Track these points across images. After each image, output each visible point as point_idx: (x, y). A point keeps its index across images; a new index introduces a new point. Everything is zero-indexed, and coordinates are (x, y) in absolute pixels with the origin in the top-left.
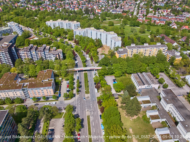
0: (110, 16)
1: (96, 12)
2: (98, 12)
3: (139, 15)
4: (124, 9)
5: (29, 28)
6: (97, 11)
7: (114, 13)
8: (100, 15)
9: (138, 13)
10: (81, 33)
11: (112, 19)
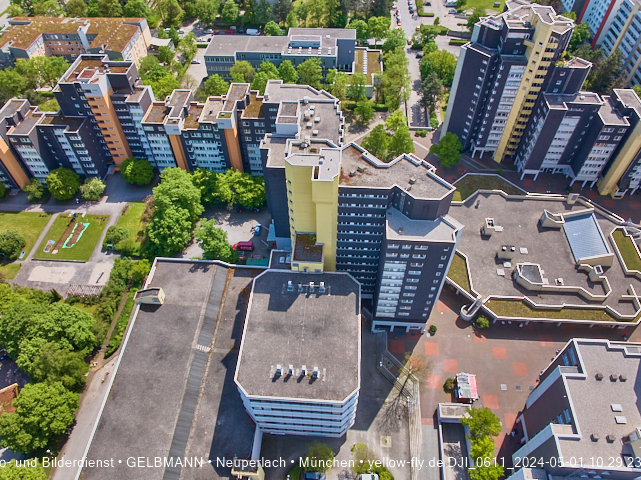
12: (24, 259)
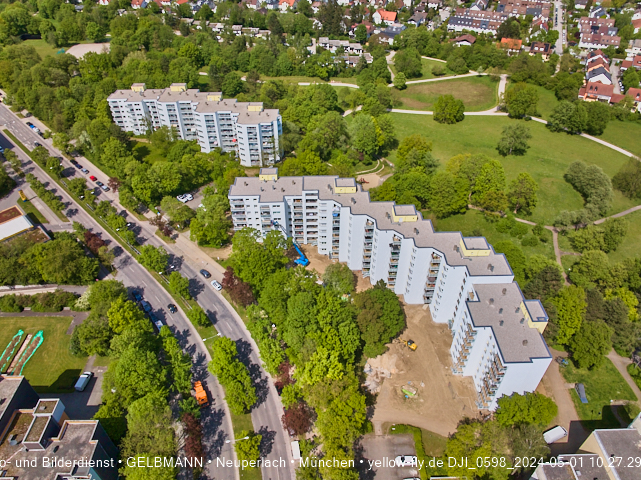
0: (443, 53)
1: (372, 20)
2: (383, 25)
3: (581, 45)
4: (507, 8)
5: (33, 120)
6: (378, 20)
7: (459, 28)
8: (391, 41)
9: (577, 35)
10: (272, 210)
11: (453, 70)
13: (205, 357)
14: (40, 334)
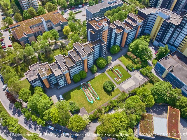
12: (116, 87)
13: (29, 128)
14: (92, 102)
